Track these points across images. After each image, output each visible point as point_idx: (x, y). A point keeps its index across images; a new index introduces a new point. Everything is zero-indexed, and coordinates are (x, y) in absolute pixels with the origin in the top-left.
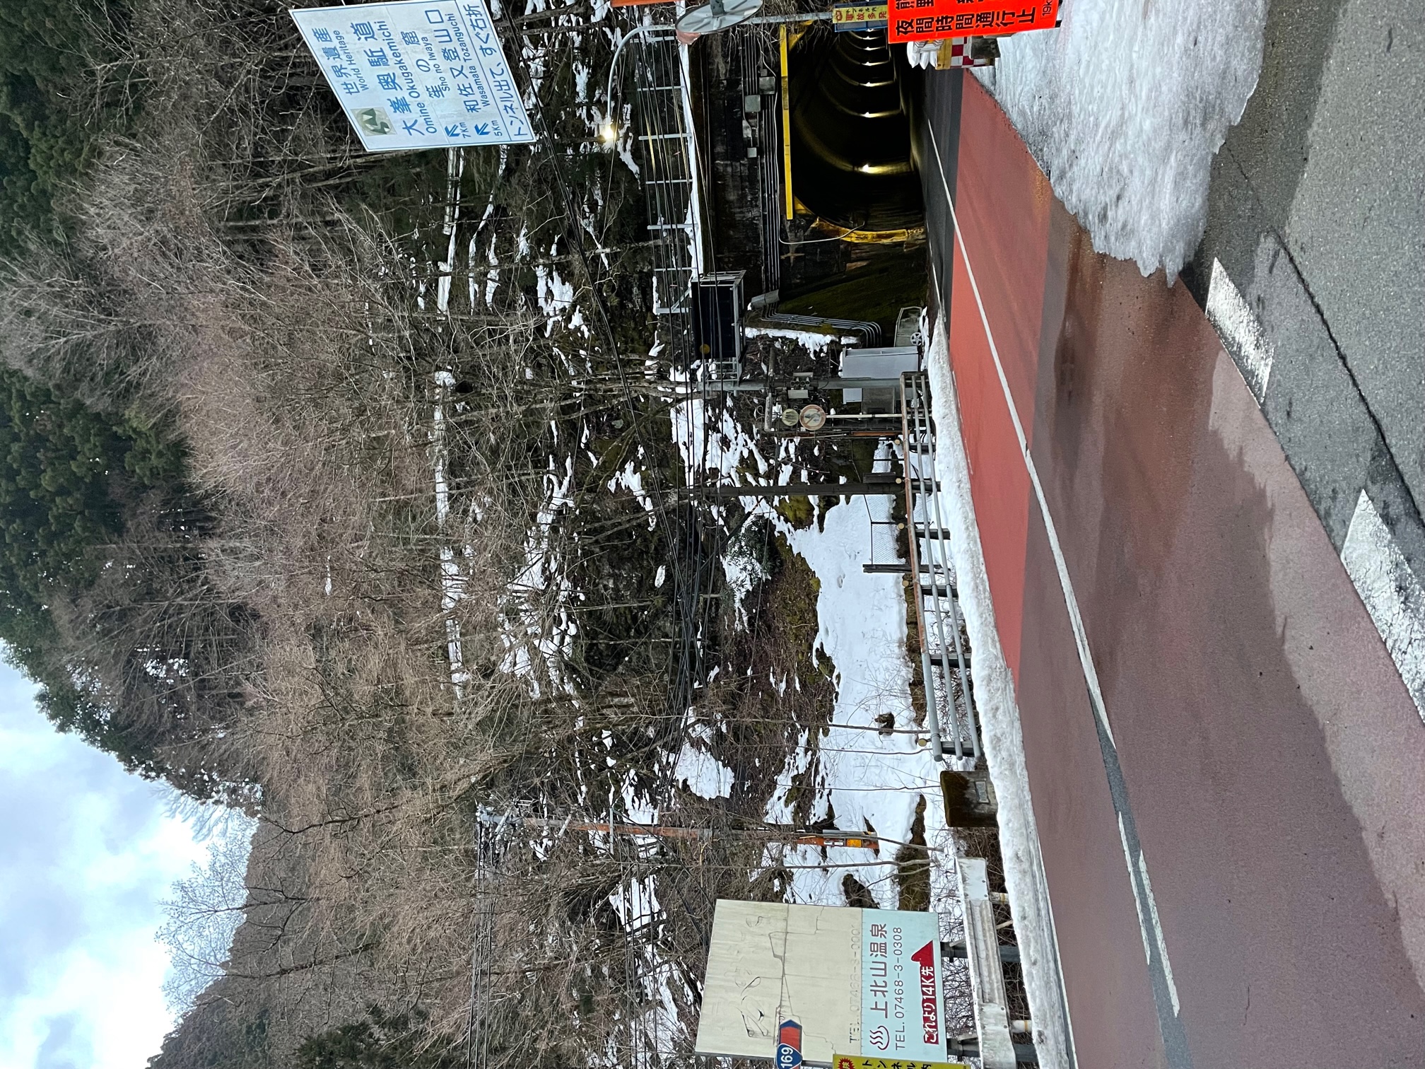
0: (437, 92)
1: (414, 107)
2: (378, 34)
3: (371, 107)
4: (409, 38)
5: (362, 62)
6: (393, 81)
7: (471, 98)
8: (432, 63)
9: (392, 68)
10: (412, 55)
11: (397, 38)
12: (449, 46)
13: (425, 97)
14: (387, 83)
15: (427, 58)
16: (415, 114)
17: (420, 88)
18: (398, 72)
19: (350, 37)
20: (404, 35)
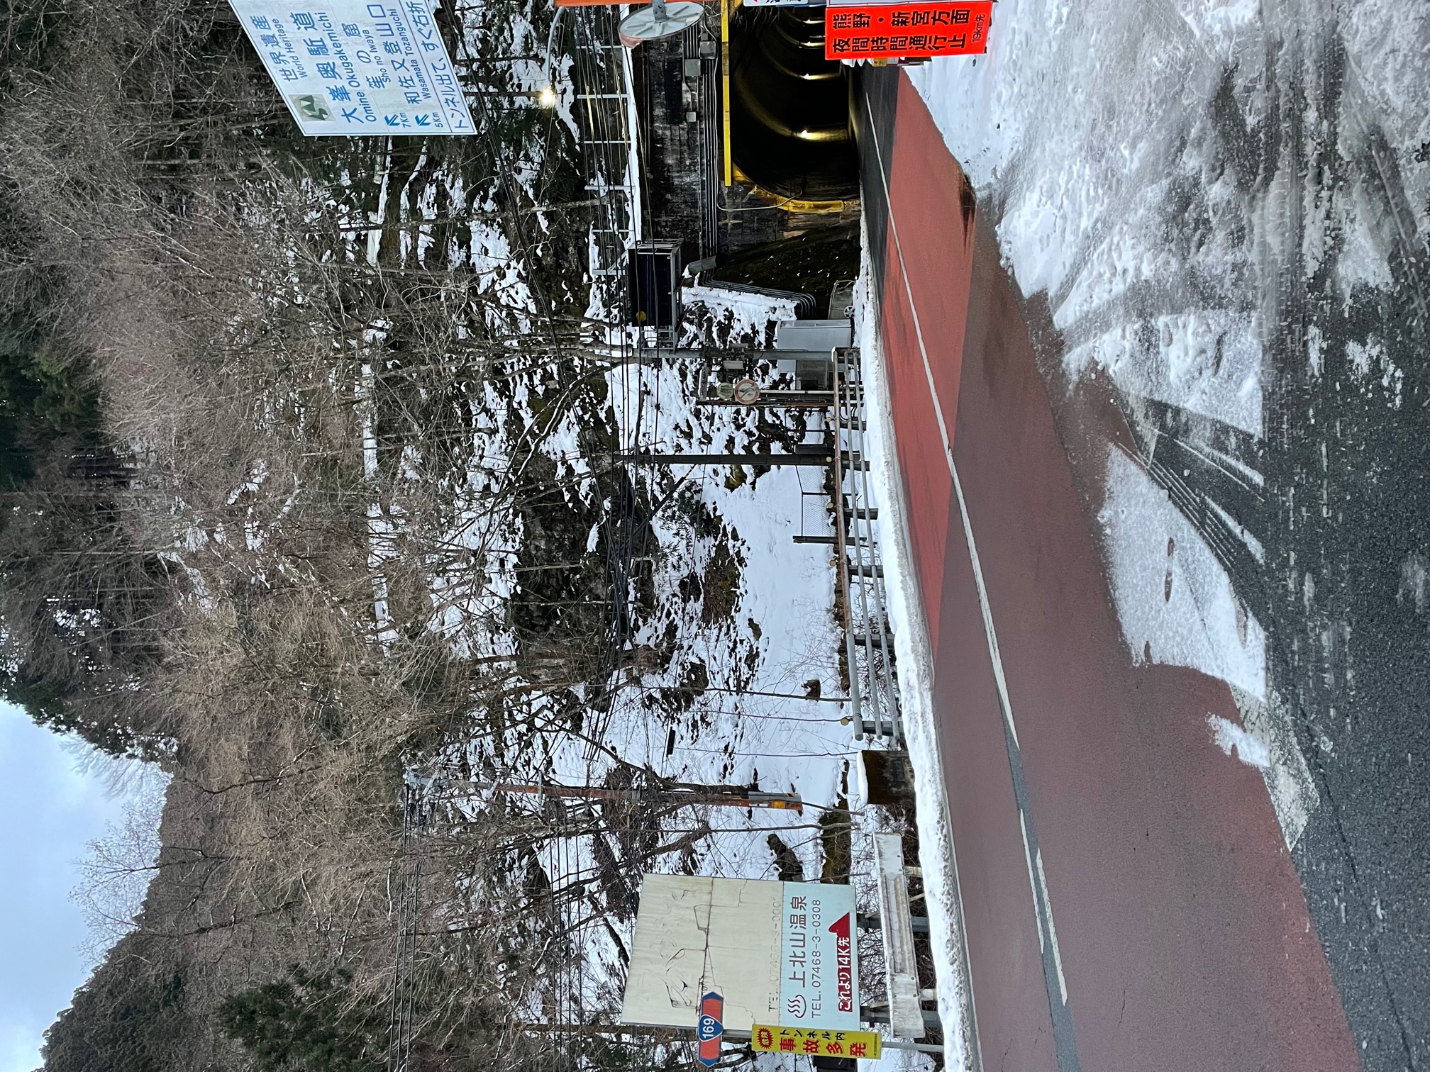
0: (378, 82)
1: (353, 96)
2: (318, 24)
3: (308, 94)
4: (350, 30)
5: (302, 51)
6: (333, 70)
7: (411, 90)
8: (372, 55)
9: (332, 58)
10: (351, 46)
11: (338, 29)
12: (390, 40)
13: (364, 87)
14: (327, 71)
15: (368, 49)
16: (353, 103)
17: (361, 79)
18: (338, 62)
19: (290, 27)
20: (345, 27)
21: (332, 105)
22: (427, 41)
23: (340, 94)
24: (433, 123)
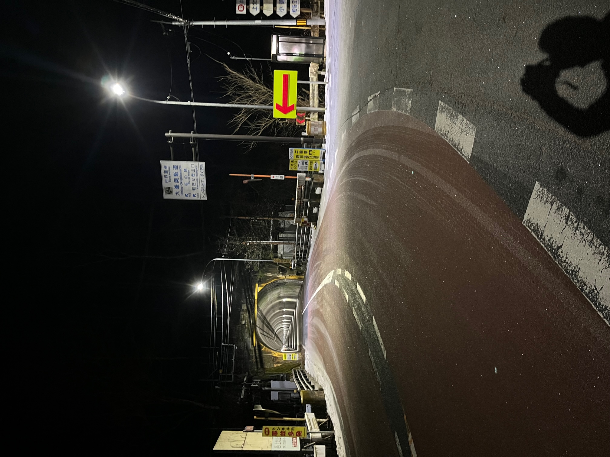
0: (187, 184)
1: (180, 188)
2: (178, 169)
3: (169, 186)
5: (172, 175)
7: (194, 187)
13: (183, 185)
14: (176, 181)
15: (188, 175)
18: (179, 179)
19: (172, 169)
20: (184, 170)
21: (174, 190)
22: (202, 174)
23: (177, 187)
24: (196, 197)
